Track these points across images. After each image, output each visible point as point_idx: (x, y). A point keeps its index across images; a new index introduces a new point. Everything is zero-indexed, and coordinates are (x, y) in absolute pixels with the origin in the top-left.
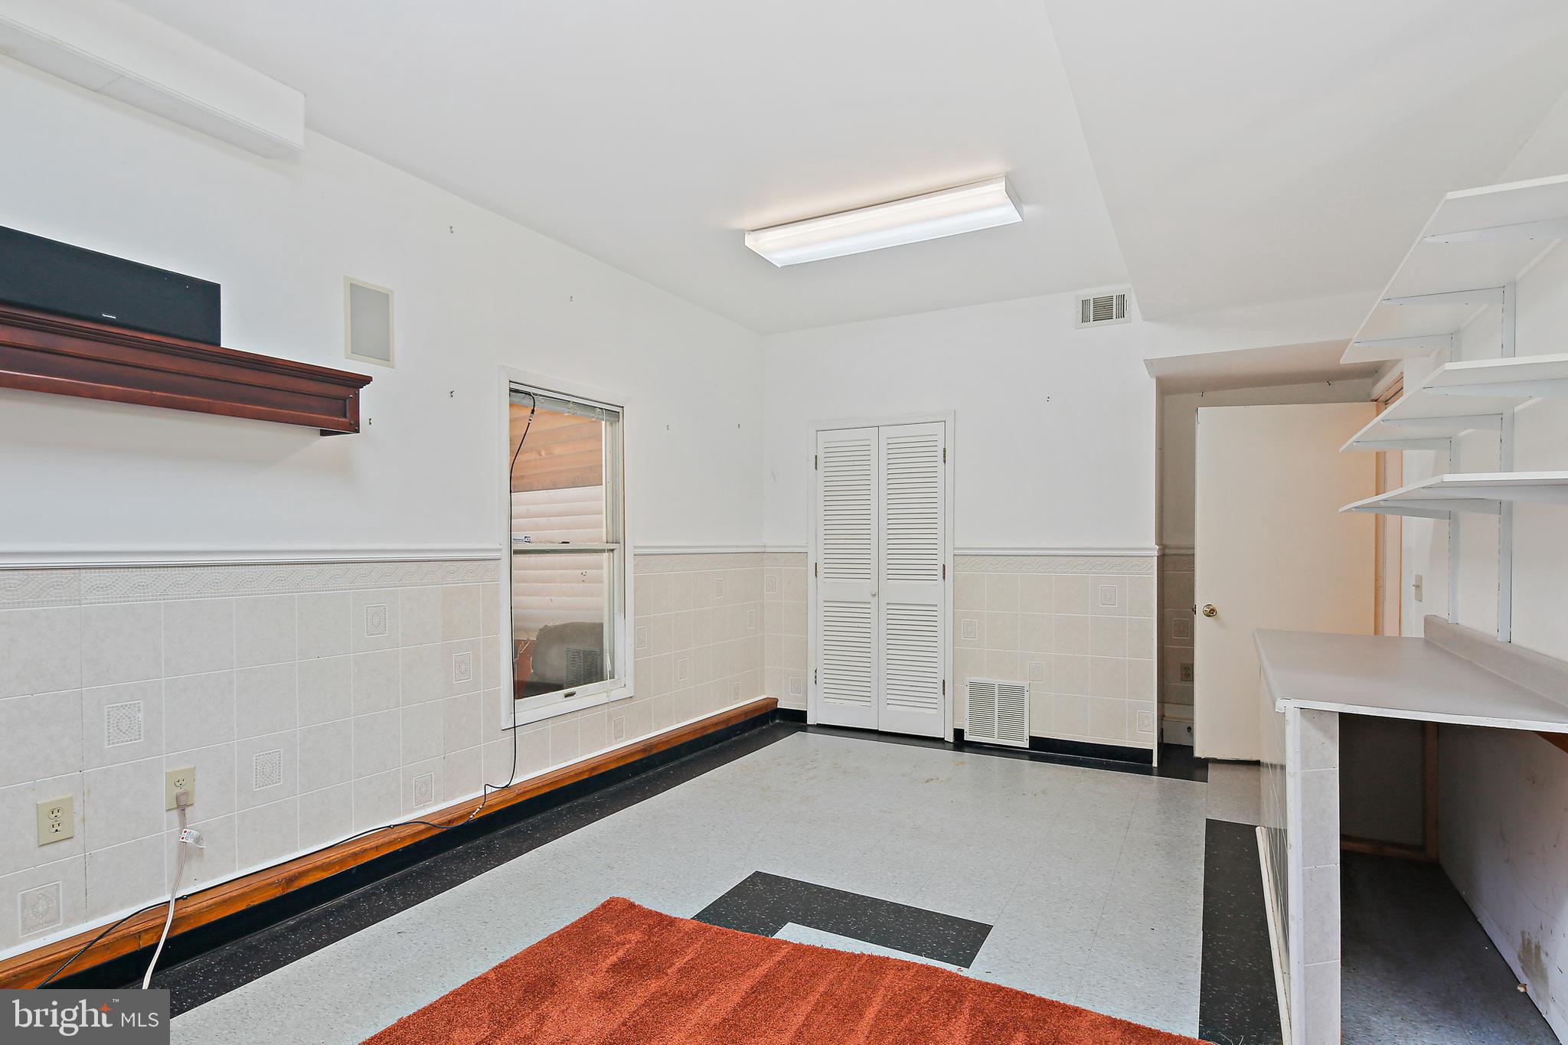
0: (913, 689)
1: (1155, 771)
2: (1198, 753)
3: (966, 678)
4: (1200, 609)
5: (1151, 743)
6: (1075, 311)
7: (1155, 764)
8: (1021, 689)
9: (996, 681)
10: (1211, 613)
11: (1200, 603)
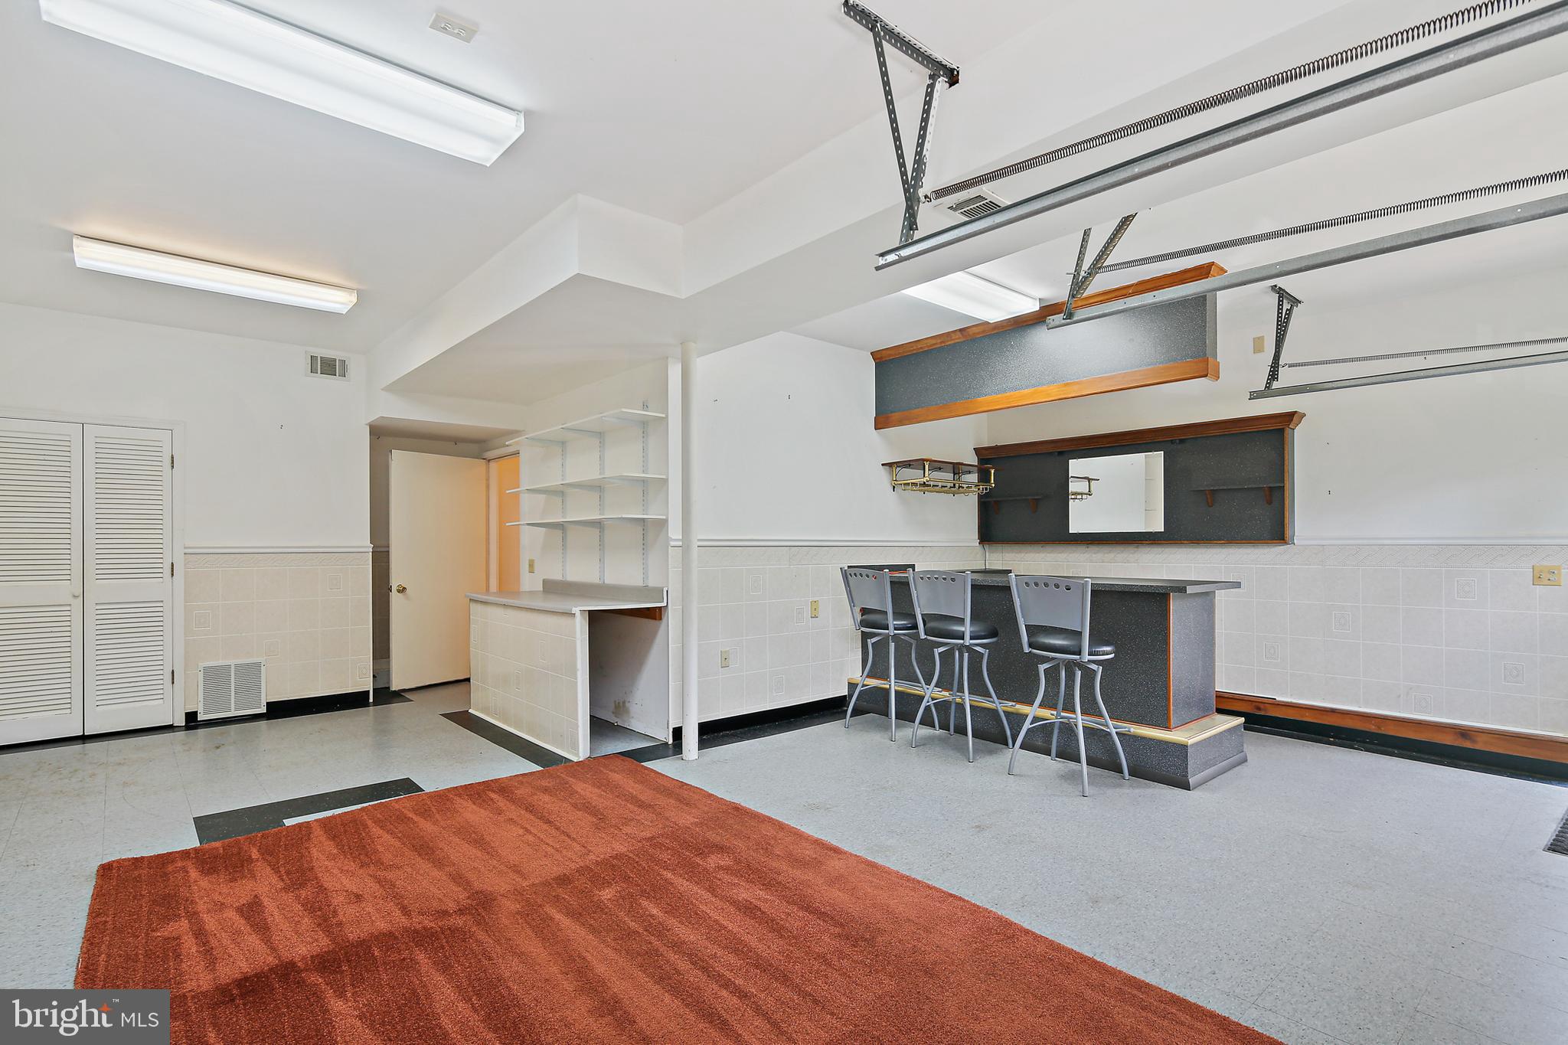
0: (132, 684)
1: (371, 704)
2: (394, 688)
3: (200, 664)
4: (394, 589)
5: (369, 686)
6: (306, 364)
7: (371, 700)
8: (258, 665)
9: (232, 662)
10: (402, 590)
11: (394, 584)
